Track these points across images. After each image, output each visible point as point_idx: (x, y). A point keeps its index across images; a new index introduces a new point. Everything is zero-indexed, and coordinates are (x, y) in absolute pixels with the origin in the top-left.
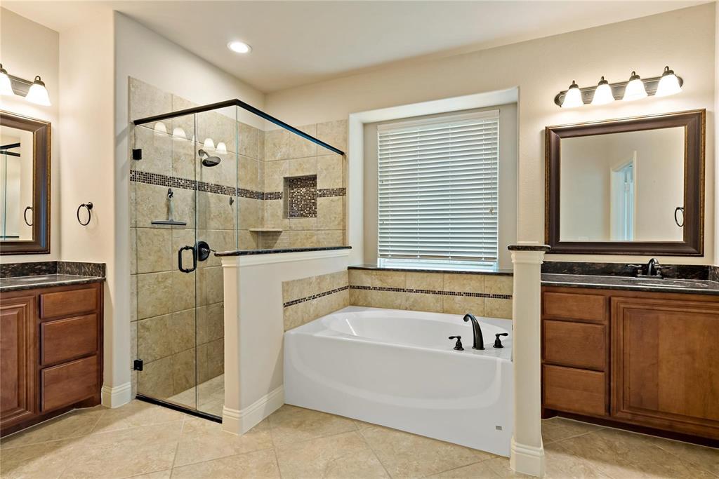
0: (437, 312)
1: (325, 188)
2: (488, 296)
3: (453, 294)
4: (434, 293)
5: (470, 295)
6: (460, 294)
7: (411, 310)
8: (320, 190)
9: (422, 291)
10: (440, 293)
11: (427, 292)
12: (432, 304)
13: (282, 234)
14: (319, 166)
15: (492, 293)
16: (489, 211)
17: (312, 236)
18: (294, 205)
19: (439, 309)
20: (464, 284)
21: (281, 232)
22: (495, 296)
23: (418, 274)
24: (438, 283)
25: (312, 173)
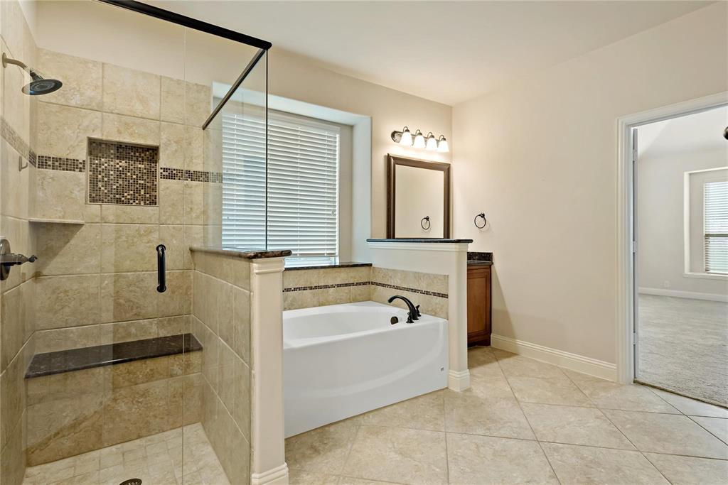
0: (315, 306)
1: (174, 167)
2: (353, 284)
3: (327, 287)
4: (311, 288)
5: (340, 286)
6: (332, 286)
7: (290, 309)
8: (165, 170)
9: (300, 289)
10: (316, 288)
11: (305, 289)
12: (309, 300)
13: (83, 228)
14: (164, 136)
15: (355, 282)
16: (330, 213)
17: (150, 232)
18: (100, 184)
19: (315, 303)
20: (336, 277)
21: (79, 226)
22: (358, 284)
23: (296, 271)
24: (315, 279)
25: (150, 142)
